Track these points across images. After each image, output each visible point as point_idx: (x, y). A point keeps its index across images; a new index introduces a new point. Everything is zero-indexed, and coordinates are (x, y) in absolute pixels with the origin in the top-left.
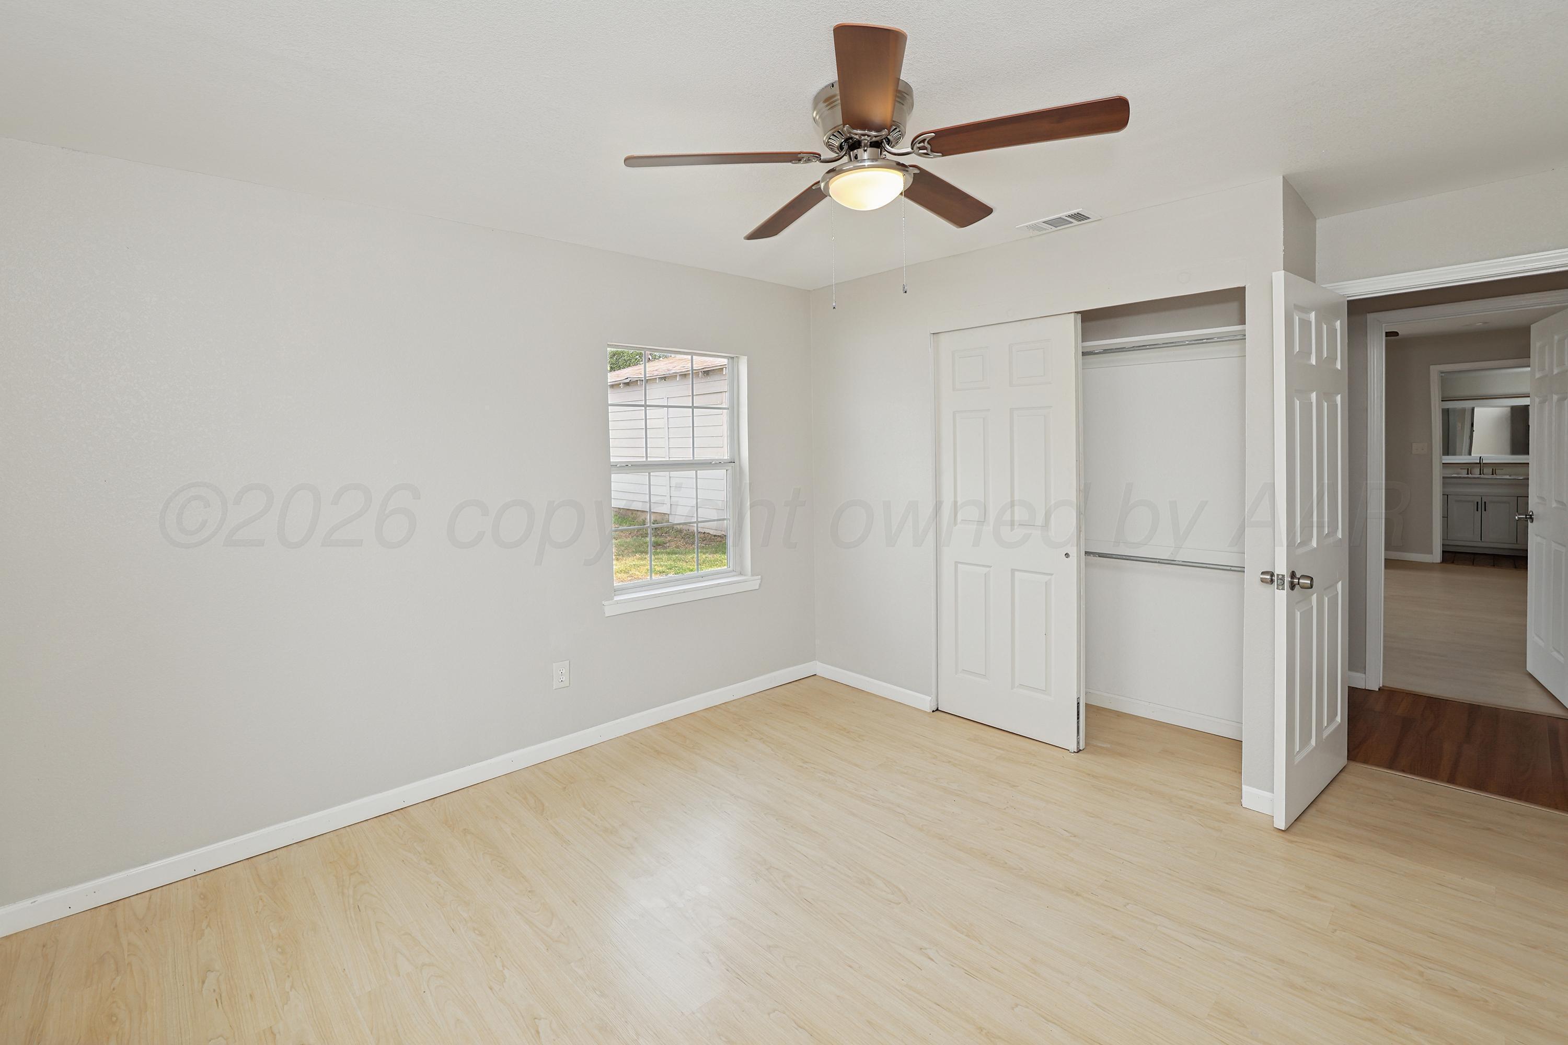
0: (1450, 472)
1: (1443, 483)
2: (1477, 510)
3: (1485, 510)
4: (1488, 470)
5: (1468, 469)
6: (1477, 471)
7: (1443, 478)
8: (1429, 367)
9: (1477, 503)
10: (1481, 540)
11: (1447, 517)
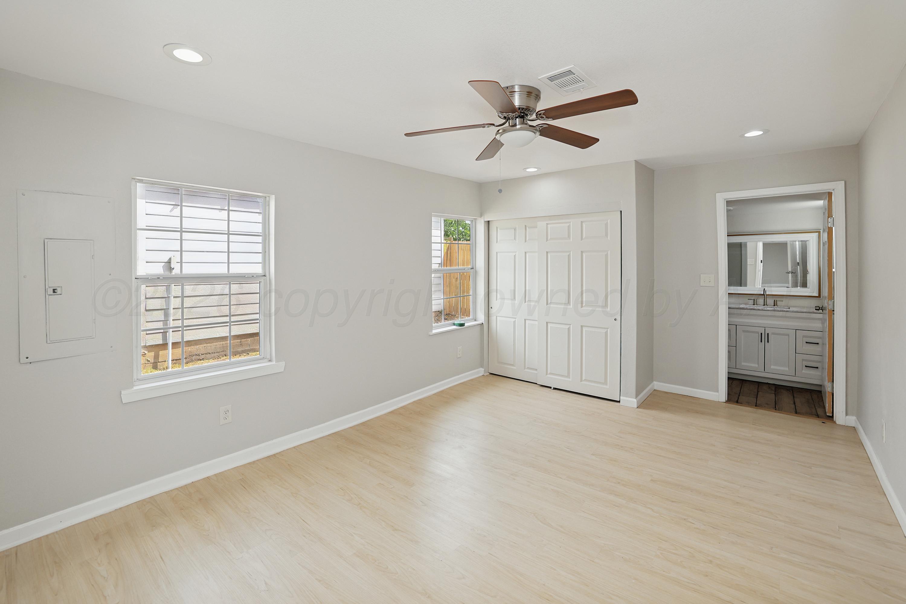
0: (737, 302)
1: (729, 314)
2: (761, 342)
3: (768, 342)
4: (770, 301)
5: (754, 299)
6: (761, 301)
7: (729, 308)
8: (716, 194)
9: (761, 334)
10: (764, 370)
11: (736, 347)
